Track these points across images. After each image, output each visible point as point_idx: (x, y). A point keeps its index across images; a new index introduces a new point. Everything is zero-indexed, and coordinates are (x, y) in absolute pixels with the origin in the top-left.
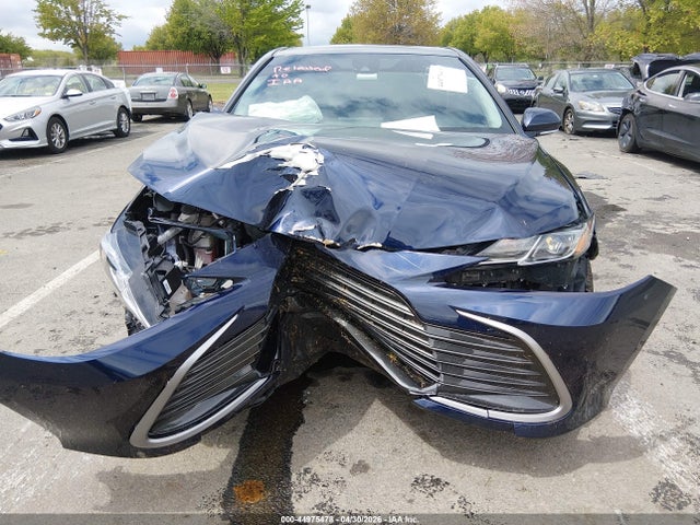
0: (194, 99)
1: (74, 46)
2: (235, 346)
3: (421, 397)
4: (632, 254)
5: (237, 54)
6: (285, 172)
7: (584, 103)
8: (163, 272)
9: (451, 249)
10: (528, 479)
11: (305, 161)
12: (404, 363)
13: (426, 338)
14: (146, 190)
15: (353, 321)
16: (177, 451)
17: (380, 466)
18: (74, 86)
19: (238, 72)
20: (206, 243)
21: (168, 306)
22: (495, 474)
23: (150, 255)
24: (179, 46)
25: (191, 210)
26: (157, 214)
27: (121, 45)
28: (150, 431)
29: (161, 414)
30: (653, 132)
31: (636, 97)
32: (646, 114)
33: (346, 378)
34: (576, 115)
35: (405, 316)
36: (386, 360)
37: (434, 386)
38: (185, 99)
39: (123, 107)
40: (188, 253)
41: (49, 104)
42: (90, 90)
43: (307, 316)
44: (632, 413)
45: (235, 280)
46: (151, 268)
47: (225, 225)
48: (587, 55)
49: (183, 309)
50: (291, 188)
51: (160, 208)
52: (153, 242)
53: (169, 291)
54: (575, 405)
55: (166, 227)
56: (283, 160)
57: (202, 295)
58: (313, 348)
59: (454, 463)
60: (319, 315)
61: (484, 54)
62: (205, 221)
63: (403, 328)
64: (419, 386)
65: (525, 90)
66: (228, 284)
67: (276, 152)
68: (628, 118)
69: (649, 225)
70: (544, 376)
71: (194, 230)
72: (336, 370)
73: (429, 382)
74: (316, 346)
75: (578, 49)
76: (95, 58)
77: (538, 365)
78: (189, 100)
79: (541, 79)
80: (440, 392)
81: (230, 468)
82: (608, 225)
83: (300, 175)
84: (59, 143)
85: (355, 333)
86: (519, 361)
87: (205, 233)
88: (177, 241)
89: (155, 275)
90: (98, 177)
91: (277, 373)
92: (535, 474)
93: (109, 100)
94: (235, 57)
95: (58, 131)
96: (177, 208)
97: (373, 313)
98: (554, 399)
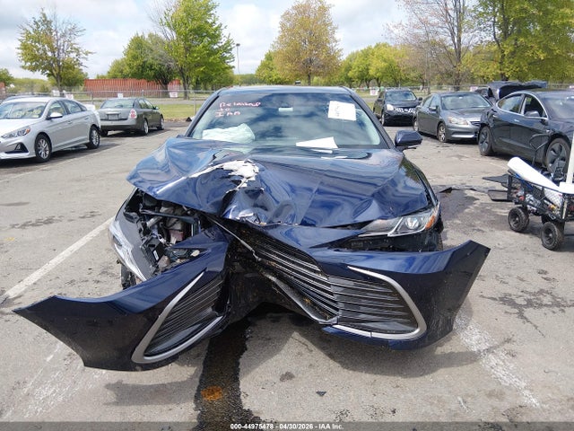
0: (149, 118)
1: (49, 75)
2: (202, 293)
3: (327, 325)
4: (483, 232)
5: (181, 81)
6: (232, 179)
7: (453, 119)
8: (153, 246)
9: (344, 227)
10: (400, 380)
11: (246, 171)
12: (315, 304)
13: (329, 285)
14: (137, 192)
15: (280, 277)
16: (163, 366)
17: (300, 375)
18: (56, 109)
19: (183, 95)
20: (178, 226)
21: (158, 267)
22: (378, 377)
23: (144, 235)
24: (134, 76)
25: (168, 204)
26: (145, 208)
27: (87, 74)
28: (145, 351)
29: (152, 340)
30: (505, 140)
31: (490, 114)
32: (499, 126)
33: (276, 320)
34: (447, 128)
35: (315, 271)
36: (303, 302)
37: (335, 318)
38: (142, 118)
39: (94, 125)
40: (166, 232)
41: (36, 124)
42: (68, 113)
43: (248, 275)
44: (474, 338)
45: (200, 250)
46: (146, 243)
47: (193, 214)
48: (457, 80)
49: (166, 270)
50: (237, 189)
51: (148, 204)
52: (145, 226)
53: (157, 259)
54: (428, 327)
55: (150, 217)
56: (232, 171)
57: (178, 261)
58: (252, 298)
59: (351, 372)
60: (257, 275)
61: (378, 80)
62: (178, 212)
63: (314, 279)
64: (325, 318)
65: (408, 108)
66: (196, 253)
67: (227, 166)
68: (485, 130)
69: (498, 210)
70: (407, 309)
71: (170, 218)
72: (269, 315)
73: (332, 315)
74: (254, 297)
75: (450, 75)
76: (66, 85)
77: (402, 301)
78: (146, 119)
79: (421, 99)
80: (339, 321)
81: (197, 380)
82: (467, 210)
83: (243, 180)
84: (44, 154)
85: (281, 285)
86: (389, 298)
87: (178, 220)
88: (158, 225)
89: (149, 247)
90: (78, 180)
91: (229, 314)
92: (405, 377)
93: (83, 120)
94: (179, 84)
95: (44, 144)
96: (158, 203)
97: (293, 270)
98: (415, 324)
